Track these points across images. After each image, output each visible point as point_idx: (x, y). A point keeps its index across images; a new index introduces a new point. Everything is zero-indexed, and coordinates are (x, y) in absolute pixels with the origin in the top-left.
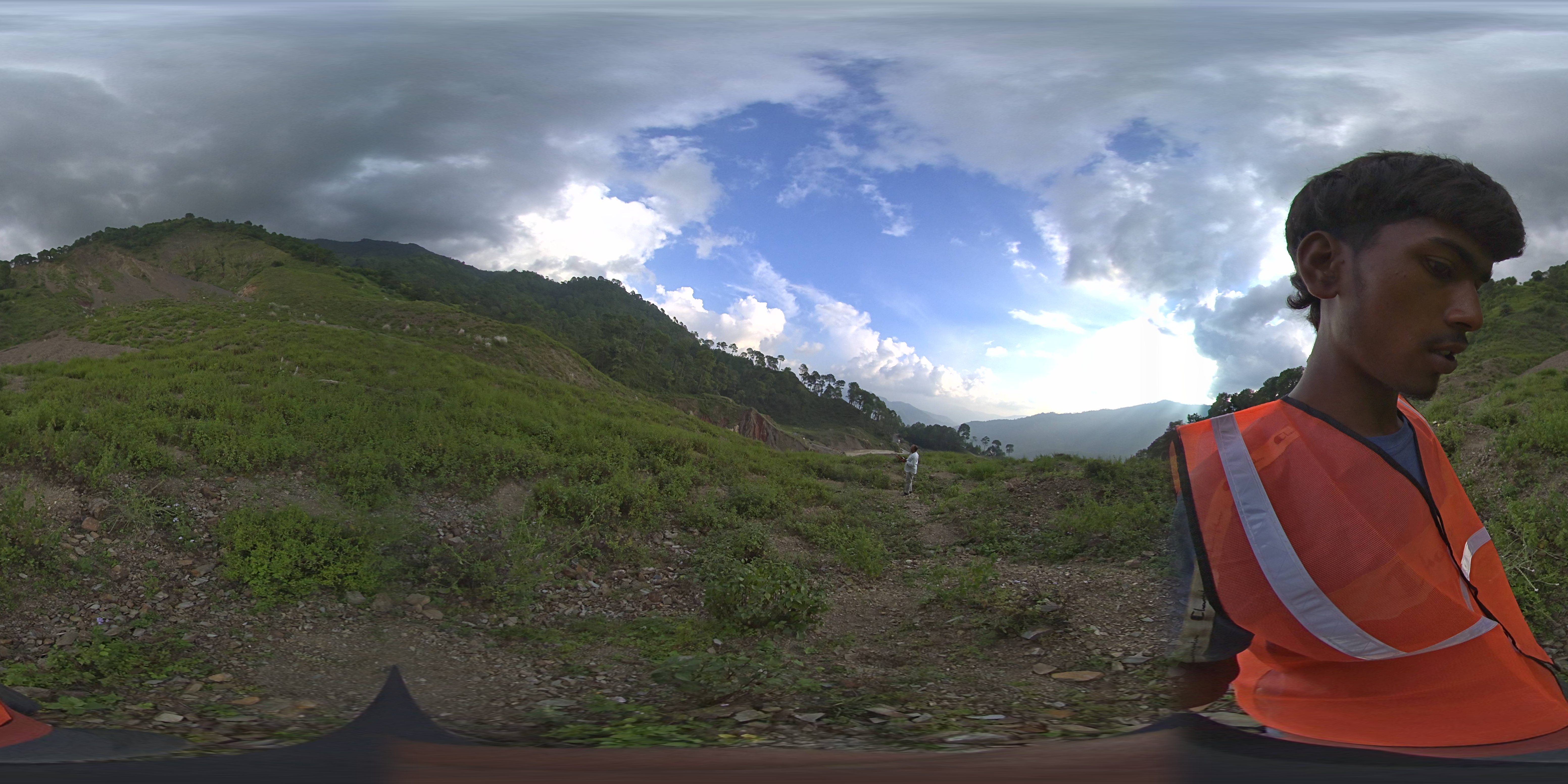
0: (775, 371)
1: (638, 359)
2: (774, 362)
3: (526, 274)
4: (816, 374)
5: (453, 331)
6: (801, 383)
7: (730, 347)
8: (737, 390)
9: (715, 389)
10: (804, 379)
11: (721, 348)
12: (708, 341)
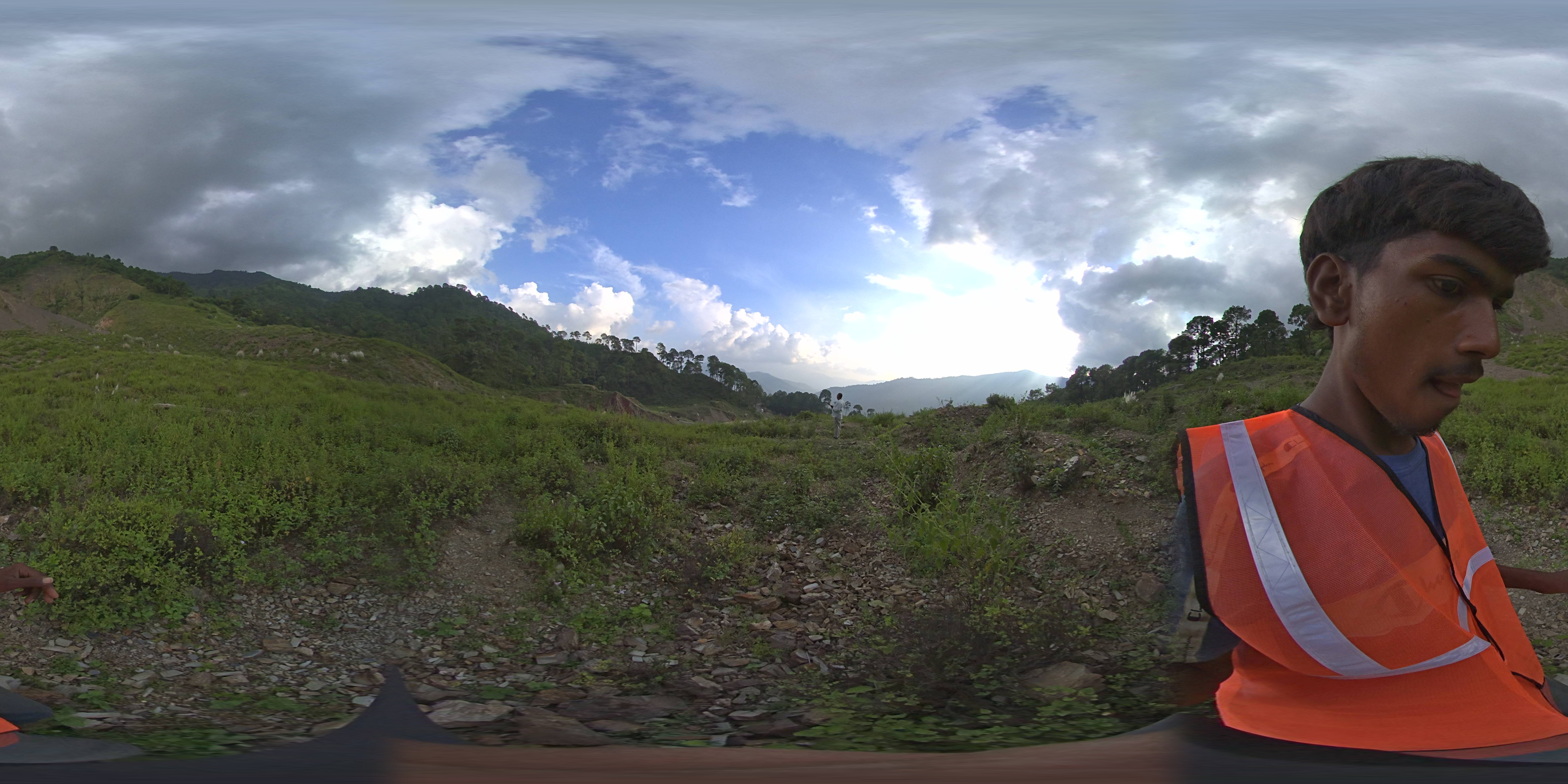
0: (632, 353)
1: (496, 358)
3: (370, 290)
4: (673, 351)
6: (659, 362)
7: (584, 335)
8: (598, 376)
9: (576, 378)
10: (663, 358)
11: (575, 338)
12: (560, 332)
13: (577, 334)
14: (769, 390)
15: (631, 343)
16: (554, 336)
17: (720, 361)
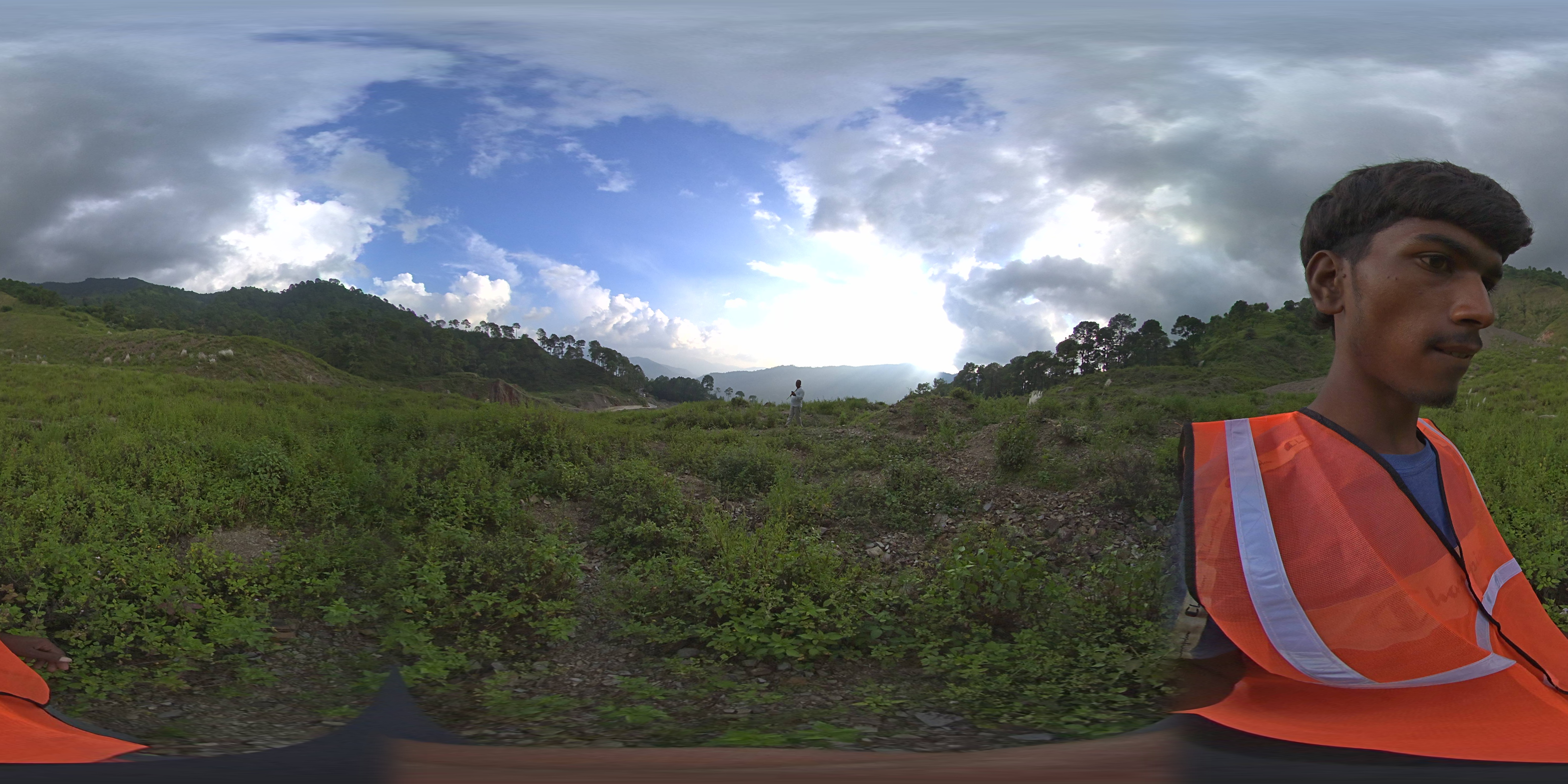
0: (513, 339)
3: (244, 289)
4: (554, 336)
6: (540, 348)
7: (463, 323)
8: (479, 364)
9: (458, 366)
10: (543, 343)
11: (454, 326)
12: (438, 322)
13: (455, 322)
14: (651, 375)
15: (511, 329)
16: (433, 325)
17: (602, 346)
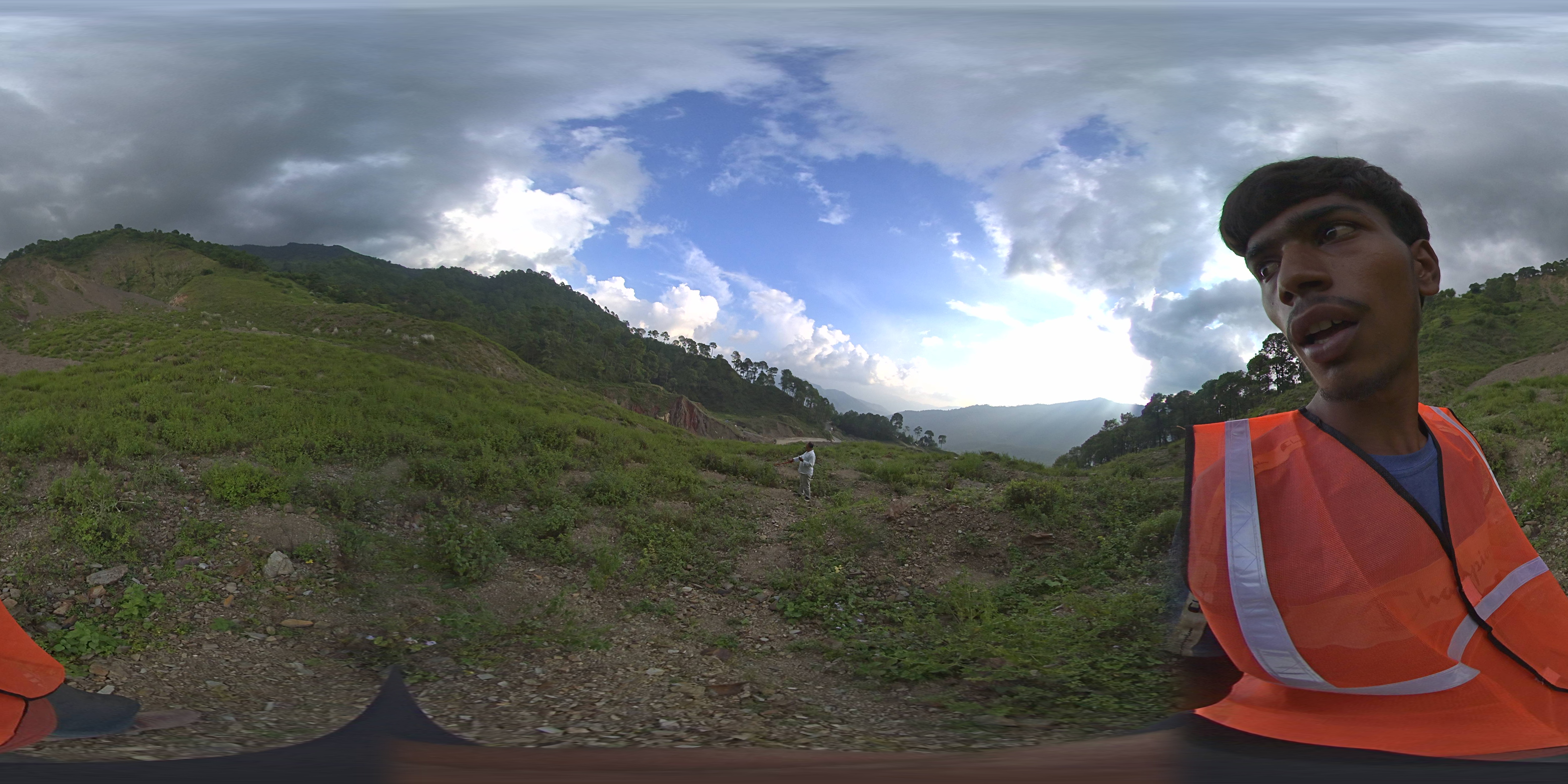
0: (708, 358)
1: (568, 350)
2: (707, 350)
3: (454, 270)
4: (748, 360)
5: (380, 331)
6: (733, 370)
7: (662, 335)
8: (669, 377)
9: (646, 377)
10: (737, 366)
11: (653, 337)
12: (639, 330)
13: (655, 333)
14: (841, 409)
15: (708, 348)
16: (633, 332)
17: (795, 375)
